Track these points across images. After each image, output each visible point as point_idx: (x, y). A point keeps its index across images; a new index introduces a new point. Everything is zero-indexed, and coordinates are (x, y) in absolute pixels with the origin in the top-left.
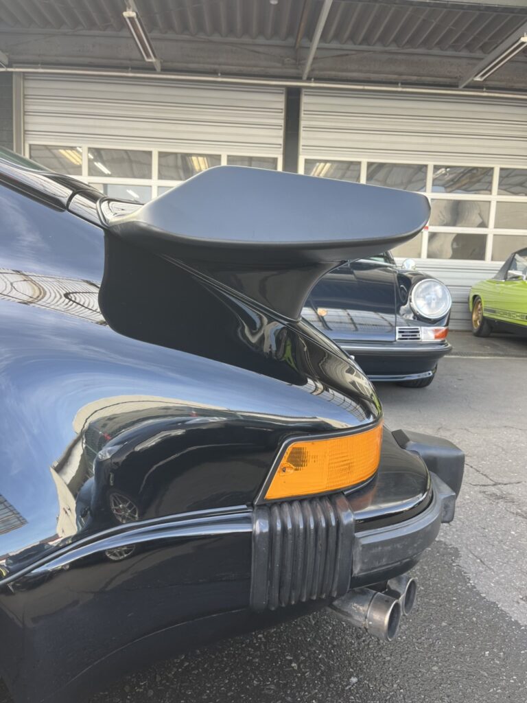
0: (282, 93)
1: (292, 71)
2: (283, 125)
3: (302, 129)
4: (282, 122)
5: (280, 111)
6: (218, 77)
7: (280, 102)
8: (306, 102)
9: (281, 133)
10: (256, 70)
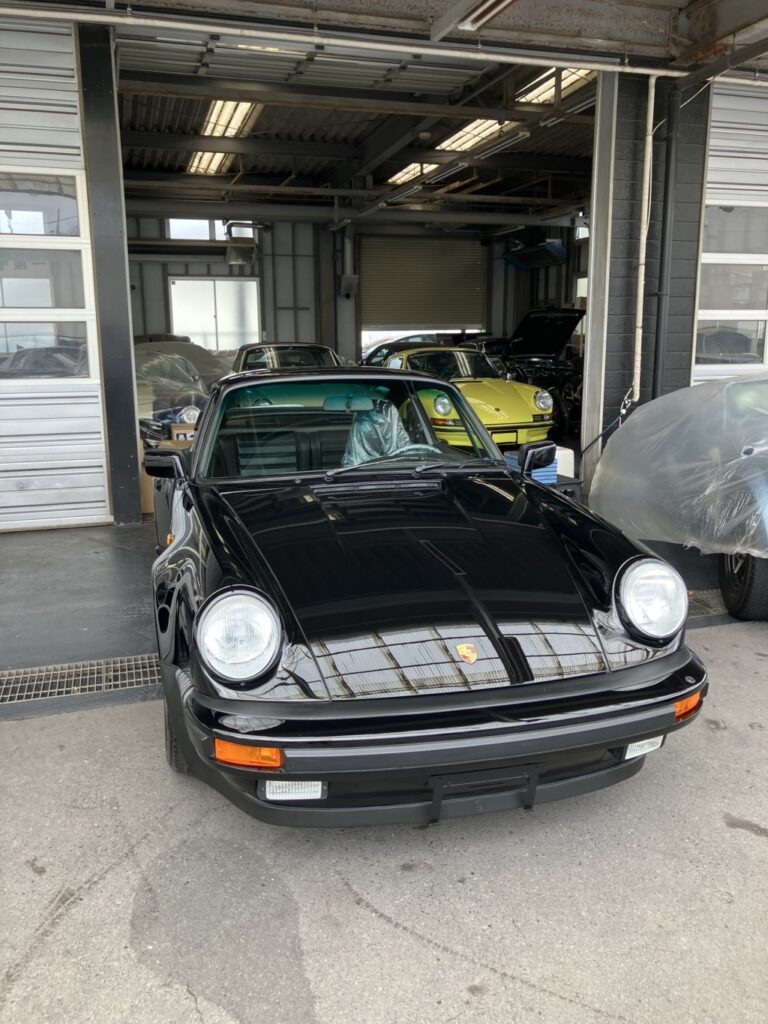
5: (70, 72)
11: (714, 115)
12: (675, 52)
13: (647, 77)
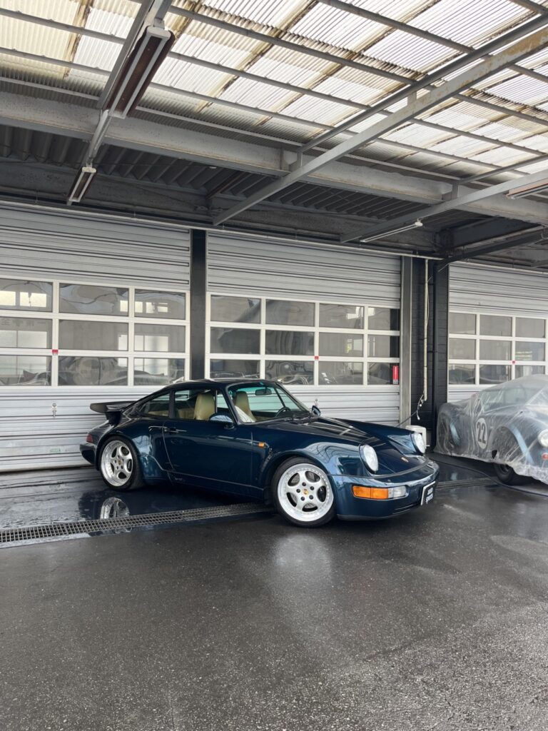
0: (188, 233)
1: (203, 217)
2: (190, 262)
3: (207, 267)
4: (188, 260)
5: (187, 249)
6: (133, 217)
7: (186, 241)
8: (211, 243)
9: (188, 270)
10: (168, 213)
11: (451, 275)
12: (435, 250)
13: (424, 259)
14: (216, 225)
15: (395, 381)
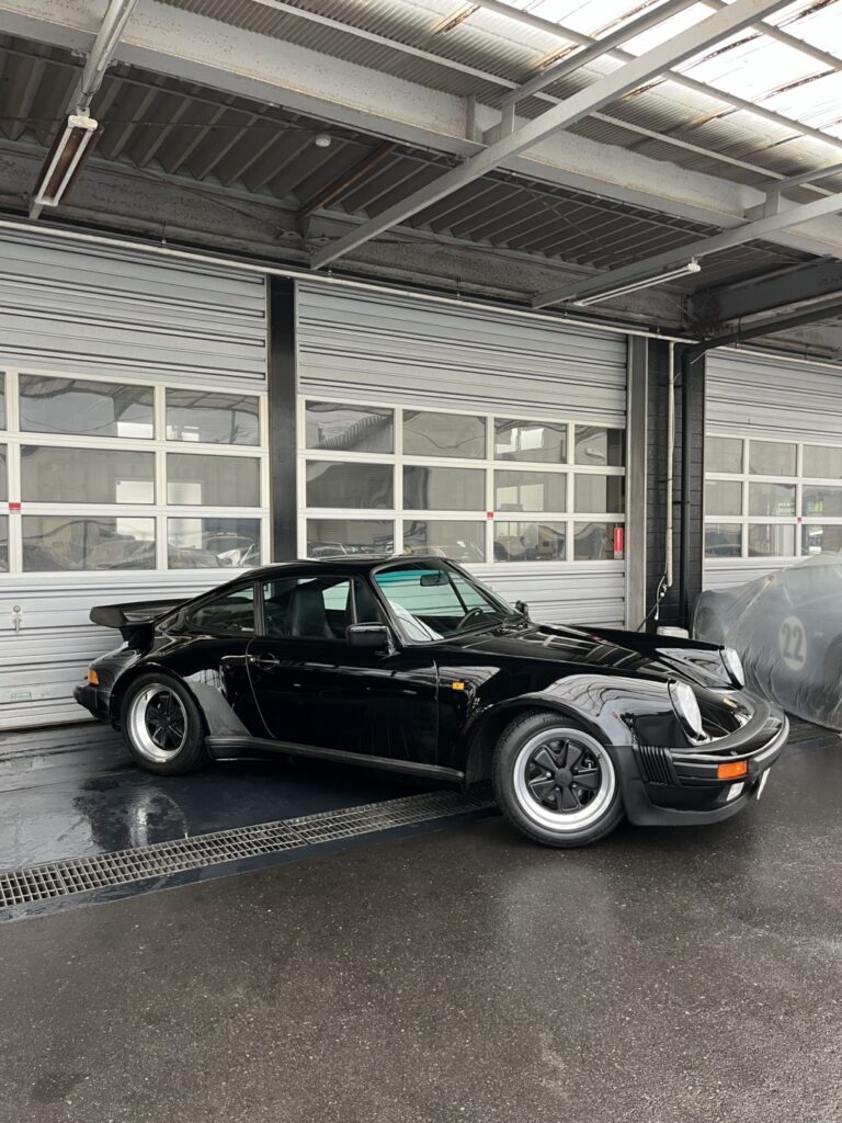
0: (263, 284)
1: (291, 253)
2: (266, 339)
3: (298, 348)
4: (264, 334)
5: (261, 314)
6: (161, 246)
7: (259, 299)
8: (305, 302)
9: (264, 353)
11: (708, 372)
12: (685, 326)
13: (669, 342)
14: (316, 268)
15: (618, 553)
